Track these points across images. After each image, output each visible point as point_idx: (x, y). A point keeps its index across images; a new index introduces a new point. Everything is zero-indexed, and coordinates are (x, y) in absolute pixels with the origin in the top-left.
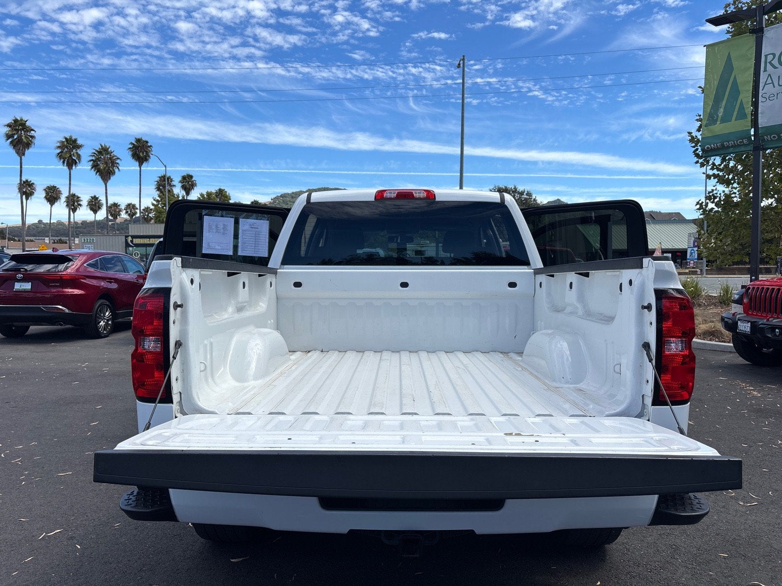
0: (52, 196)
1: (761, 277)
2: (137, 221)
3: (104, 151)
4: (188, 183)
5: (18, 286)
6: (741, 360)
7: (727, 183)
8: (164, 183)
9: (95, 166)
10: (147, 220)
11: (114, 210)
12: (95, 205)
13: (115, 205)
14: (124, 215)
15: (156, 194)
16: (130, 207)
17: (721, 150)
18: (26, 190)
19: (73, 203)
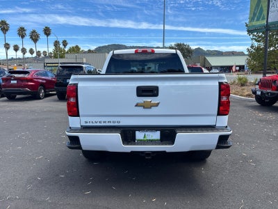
0: (16, 49)
1: (267, 75)
2: (47, 57)
3: (34, 32)
4: (65, 44)
5: (12, 82)
6: (258, 104)
7: (259, 41)
8: (56, 44)
9: (31, 37)
10: (51, 57)
11: (38, 53)
12: (31, 51)
13: (39, 52)
14: (42, 55)
15: (54, 48)
16: (45, 52)
17: (257, 30)
18: (7, 46)
19: (24, 51)
